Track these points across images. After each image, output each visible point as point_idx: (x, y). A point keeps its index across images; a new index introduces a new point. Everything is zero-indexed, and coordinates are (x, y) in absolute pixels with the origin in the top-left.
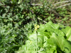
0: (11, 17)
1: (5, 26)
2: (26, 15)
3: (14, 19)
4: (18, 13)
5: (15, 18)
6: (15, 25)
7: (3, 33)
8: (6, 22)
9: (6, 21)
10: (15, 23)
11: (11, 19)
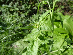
0: (17, 7)
1: (11, 15)
2: (33, 5)
3: (20, 8)
4: (25, 3)
5: (22, 8)
6: (21, 15)
7: (9, 21)
8: (12, 11)
10: (21, 13)
11: (17, 9)
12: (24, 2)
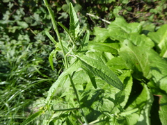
0: (22, 20)
1: (14, 41)
2: (59, 9)
3: (31, 22)
4: (38, 8)
5: (34, 21)
6: (35, 38)
7: (11, 58)
8: (14, 31)
9: (13, 29)
10: (35, 32)
11: (25, 25)
12: (37, 5)
